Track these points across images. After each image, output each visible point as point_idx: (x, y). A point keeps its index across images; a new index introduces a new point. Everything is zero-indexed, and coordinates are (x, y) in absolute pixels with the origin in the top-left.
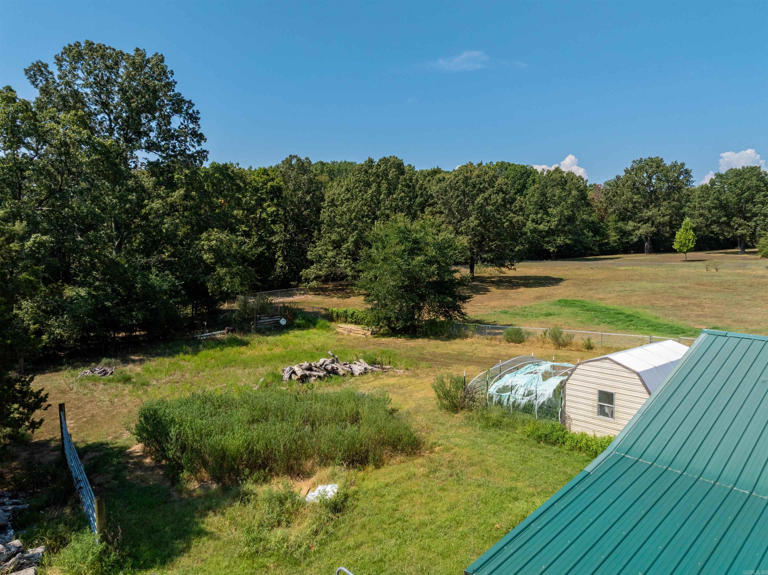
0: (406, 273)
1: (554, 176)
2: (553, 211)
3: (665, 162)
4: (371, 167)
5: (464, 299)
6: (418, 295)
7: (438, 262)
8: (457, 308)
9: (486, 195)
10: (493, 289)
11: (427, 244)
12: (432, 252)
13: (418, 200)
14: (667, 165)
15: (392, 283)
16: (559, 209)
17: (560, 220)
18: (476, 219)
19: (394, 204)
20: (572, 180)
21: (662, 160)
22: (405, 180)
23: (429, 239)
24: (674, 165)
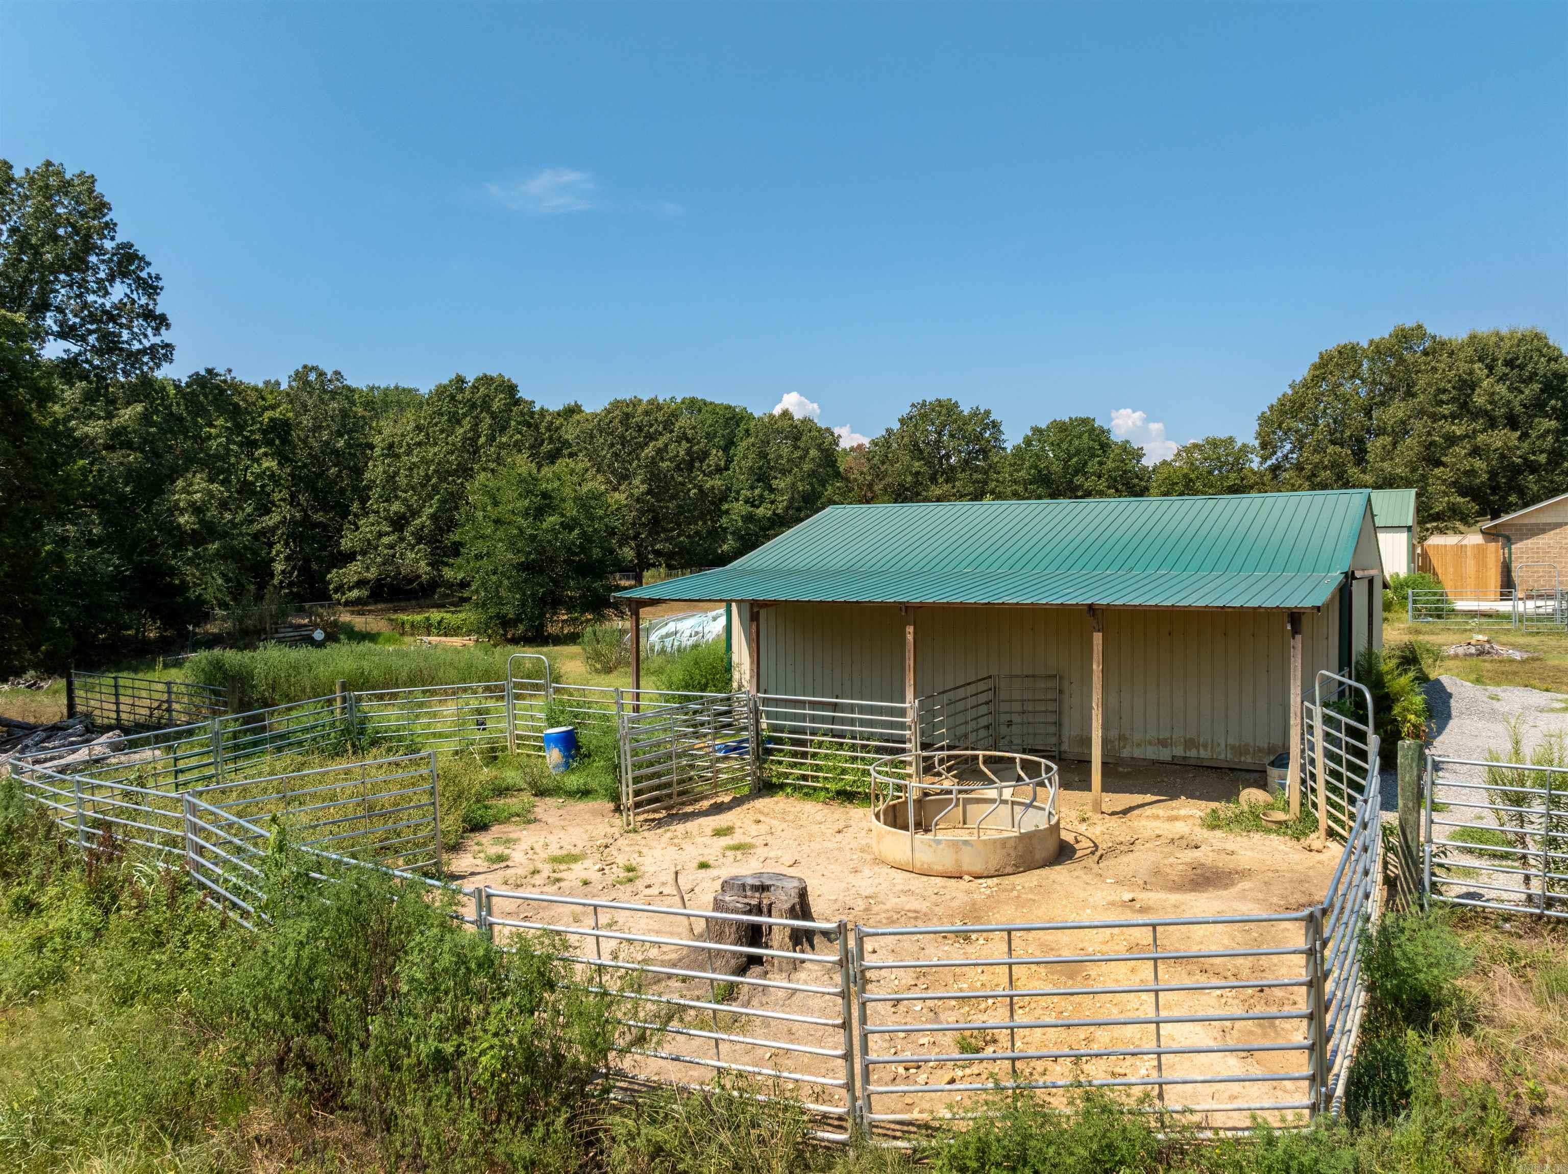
0: (532, 544)
1: (780, 424)
2: (780, 483)
3: (961, 408)
4: (461, 390)
7: (581, 527)
9: (660, 443)
11: (564, 499)
14: (966, 413)
15: (512, 560)
16: (789, 479)
17: (792, 500)
18: (643, 482)
19: (503, 453)
20: (810, 431)
21: (956, 405)
22: (522, 414)
24: (975, 414)
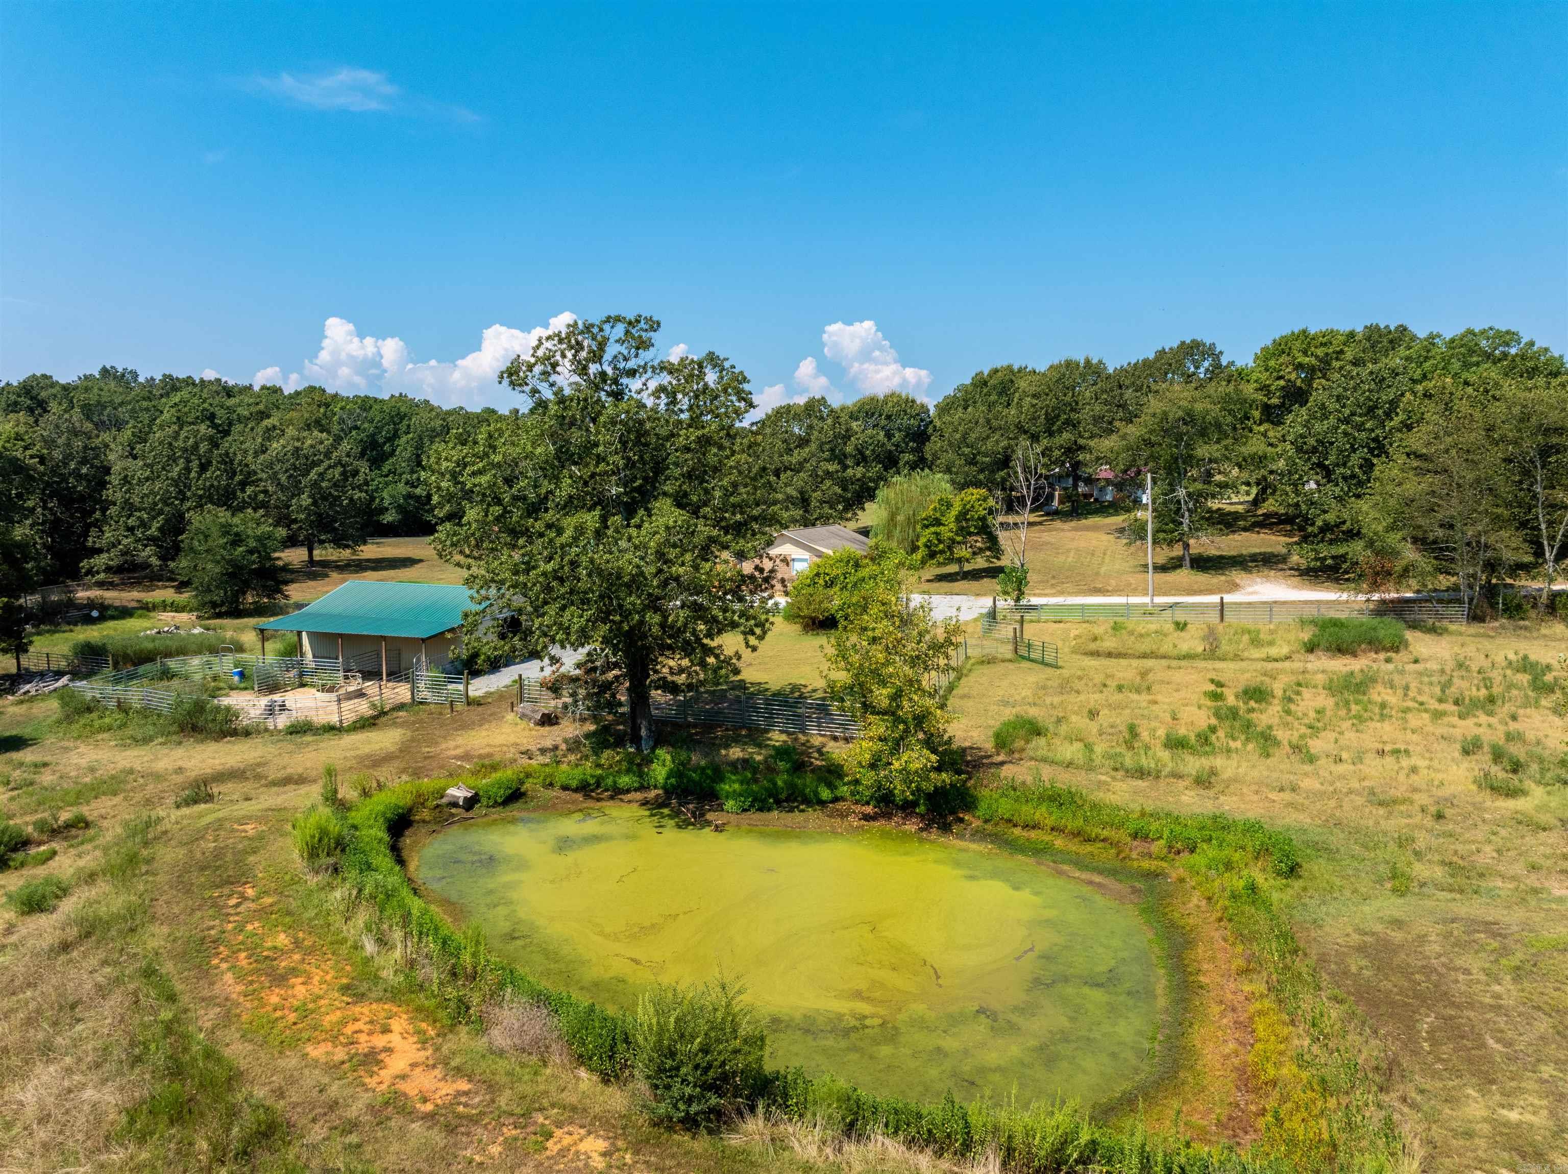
0: (229, 562)
5: (286, 583)
6: (241, 581)
7: (259, 552)
8: (280, 591)
10: (335, 575)
11: (248, 537)
12: (252, 544)
13: (238, 478)
15: (217, 570)
19: (208, 484)
23: (250, 532)
